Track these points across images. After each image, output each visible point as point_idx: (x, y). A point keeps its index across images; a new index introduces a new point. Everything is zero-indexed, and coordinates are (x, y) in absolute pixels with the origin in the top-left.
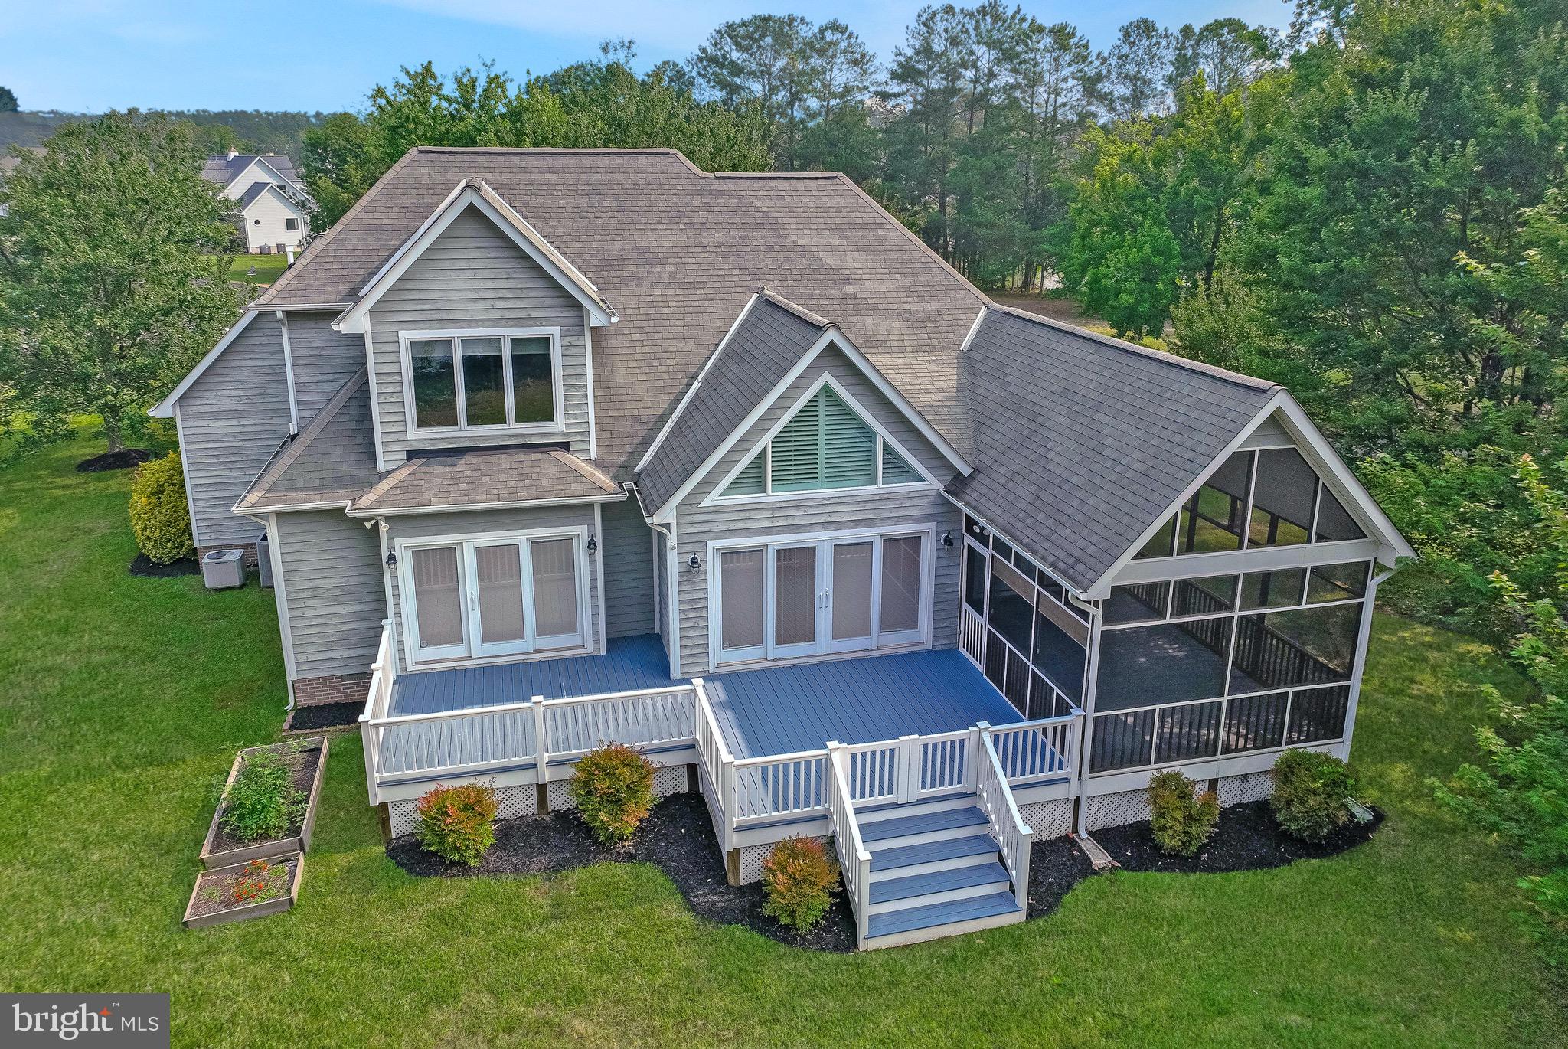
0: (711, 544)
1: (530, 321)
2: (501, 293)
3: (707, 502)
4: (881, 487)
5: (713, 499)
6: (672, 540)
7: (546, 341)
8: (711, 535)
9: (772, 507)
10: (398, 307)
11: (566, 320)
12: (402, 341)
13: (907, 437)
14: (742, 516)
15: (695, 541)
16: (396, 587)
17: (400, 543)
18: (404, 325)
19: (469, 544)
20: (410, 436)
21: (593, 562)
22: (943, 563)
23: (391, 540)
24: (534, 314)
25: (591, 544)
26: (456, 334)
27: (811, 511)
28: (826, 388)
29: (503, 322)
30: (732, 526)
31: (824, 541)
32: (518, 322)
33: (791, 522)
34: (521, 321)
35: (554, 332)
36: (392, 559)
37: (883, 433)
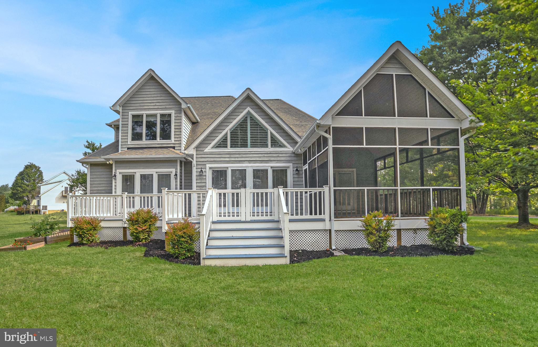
0: (208, 166)
1: (166, 109)
2: (158, 101)
3: (206, 150)
4: (270, 149)
5: (208, 149)
6: (194, 163)
7: (170, 115)
8: (208, 162)
9: (229, 154)
10: (129, 105)
11: (177, 109)
12: (129, 115)
13: (279, 131)
14: (219, 156)
15: (202, 165)
16: (115, 186)
17: (118, 171)
18: (131, 110)
19: (138, 172)
20: (129, 143)
21: (176, 182)
22: (296, 179)
23: (116, 170)
24: (167, 107)
25: (176, 175)
26: (144, 113)
27: (244, 156)
28: (249, 113)
29: (158, 109)
30: (215, 159)
31: (250, 168)
32: (162, 109)
33: (237, 159)
34: (163, 109)
35: (173, 112)
36: (115, 176)
37: (270, 129)
